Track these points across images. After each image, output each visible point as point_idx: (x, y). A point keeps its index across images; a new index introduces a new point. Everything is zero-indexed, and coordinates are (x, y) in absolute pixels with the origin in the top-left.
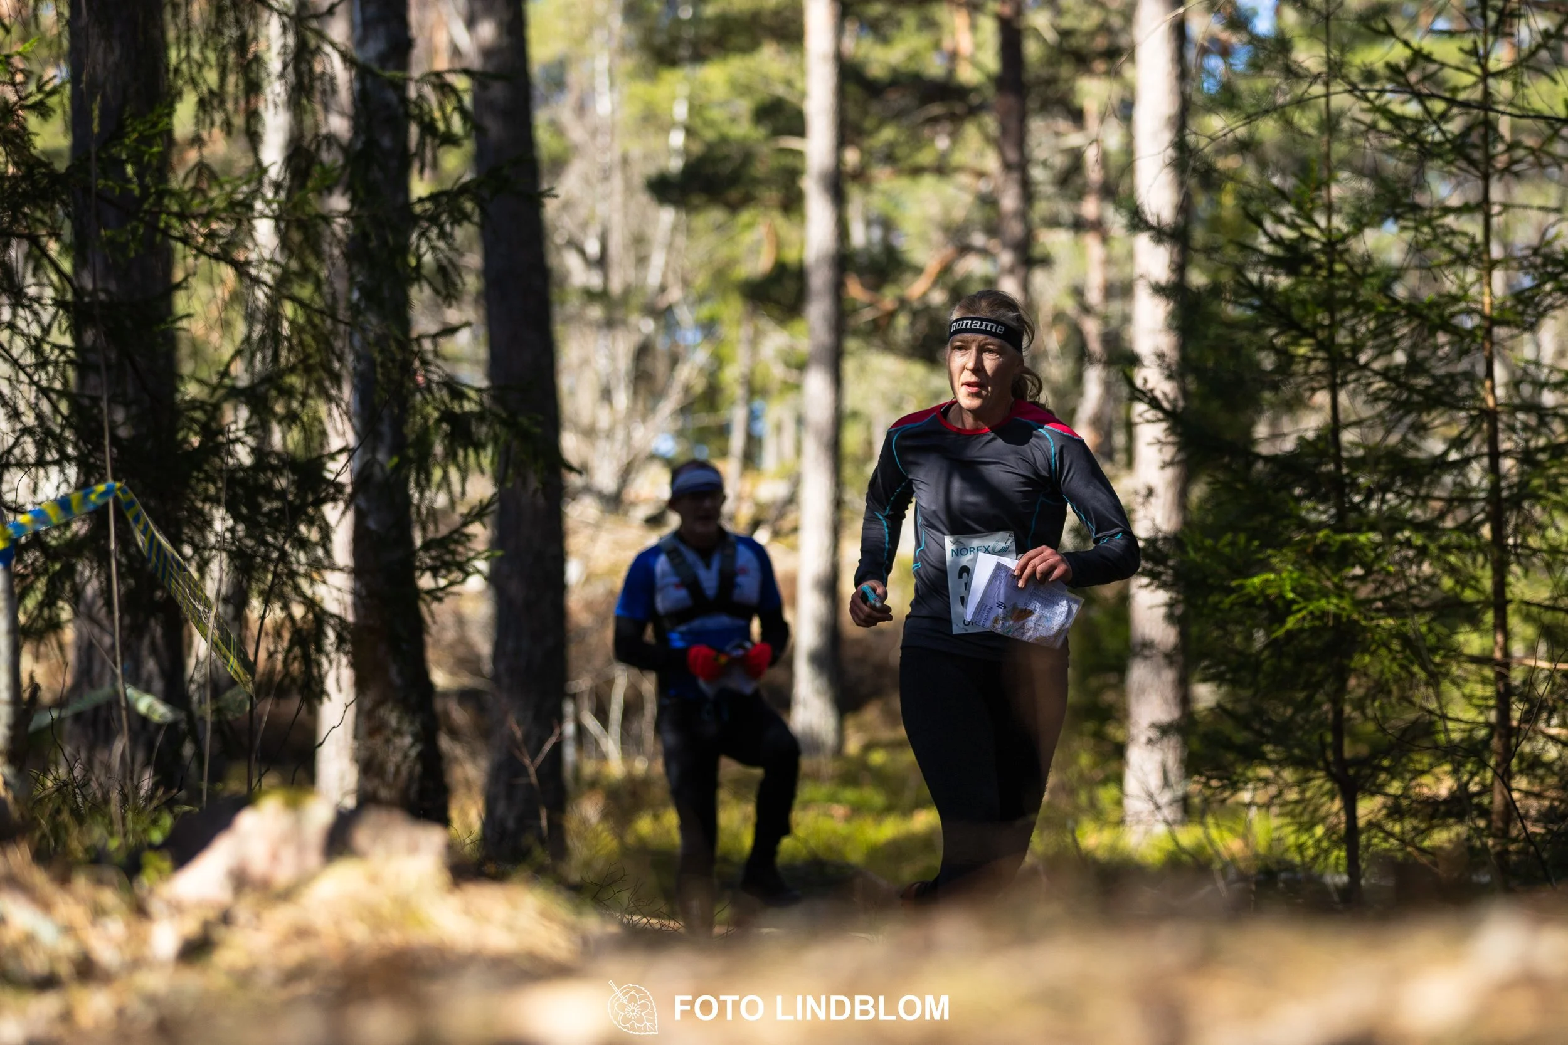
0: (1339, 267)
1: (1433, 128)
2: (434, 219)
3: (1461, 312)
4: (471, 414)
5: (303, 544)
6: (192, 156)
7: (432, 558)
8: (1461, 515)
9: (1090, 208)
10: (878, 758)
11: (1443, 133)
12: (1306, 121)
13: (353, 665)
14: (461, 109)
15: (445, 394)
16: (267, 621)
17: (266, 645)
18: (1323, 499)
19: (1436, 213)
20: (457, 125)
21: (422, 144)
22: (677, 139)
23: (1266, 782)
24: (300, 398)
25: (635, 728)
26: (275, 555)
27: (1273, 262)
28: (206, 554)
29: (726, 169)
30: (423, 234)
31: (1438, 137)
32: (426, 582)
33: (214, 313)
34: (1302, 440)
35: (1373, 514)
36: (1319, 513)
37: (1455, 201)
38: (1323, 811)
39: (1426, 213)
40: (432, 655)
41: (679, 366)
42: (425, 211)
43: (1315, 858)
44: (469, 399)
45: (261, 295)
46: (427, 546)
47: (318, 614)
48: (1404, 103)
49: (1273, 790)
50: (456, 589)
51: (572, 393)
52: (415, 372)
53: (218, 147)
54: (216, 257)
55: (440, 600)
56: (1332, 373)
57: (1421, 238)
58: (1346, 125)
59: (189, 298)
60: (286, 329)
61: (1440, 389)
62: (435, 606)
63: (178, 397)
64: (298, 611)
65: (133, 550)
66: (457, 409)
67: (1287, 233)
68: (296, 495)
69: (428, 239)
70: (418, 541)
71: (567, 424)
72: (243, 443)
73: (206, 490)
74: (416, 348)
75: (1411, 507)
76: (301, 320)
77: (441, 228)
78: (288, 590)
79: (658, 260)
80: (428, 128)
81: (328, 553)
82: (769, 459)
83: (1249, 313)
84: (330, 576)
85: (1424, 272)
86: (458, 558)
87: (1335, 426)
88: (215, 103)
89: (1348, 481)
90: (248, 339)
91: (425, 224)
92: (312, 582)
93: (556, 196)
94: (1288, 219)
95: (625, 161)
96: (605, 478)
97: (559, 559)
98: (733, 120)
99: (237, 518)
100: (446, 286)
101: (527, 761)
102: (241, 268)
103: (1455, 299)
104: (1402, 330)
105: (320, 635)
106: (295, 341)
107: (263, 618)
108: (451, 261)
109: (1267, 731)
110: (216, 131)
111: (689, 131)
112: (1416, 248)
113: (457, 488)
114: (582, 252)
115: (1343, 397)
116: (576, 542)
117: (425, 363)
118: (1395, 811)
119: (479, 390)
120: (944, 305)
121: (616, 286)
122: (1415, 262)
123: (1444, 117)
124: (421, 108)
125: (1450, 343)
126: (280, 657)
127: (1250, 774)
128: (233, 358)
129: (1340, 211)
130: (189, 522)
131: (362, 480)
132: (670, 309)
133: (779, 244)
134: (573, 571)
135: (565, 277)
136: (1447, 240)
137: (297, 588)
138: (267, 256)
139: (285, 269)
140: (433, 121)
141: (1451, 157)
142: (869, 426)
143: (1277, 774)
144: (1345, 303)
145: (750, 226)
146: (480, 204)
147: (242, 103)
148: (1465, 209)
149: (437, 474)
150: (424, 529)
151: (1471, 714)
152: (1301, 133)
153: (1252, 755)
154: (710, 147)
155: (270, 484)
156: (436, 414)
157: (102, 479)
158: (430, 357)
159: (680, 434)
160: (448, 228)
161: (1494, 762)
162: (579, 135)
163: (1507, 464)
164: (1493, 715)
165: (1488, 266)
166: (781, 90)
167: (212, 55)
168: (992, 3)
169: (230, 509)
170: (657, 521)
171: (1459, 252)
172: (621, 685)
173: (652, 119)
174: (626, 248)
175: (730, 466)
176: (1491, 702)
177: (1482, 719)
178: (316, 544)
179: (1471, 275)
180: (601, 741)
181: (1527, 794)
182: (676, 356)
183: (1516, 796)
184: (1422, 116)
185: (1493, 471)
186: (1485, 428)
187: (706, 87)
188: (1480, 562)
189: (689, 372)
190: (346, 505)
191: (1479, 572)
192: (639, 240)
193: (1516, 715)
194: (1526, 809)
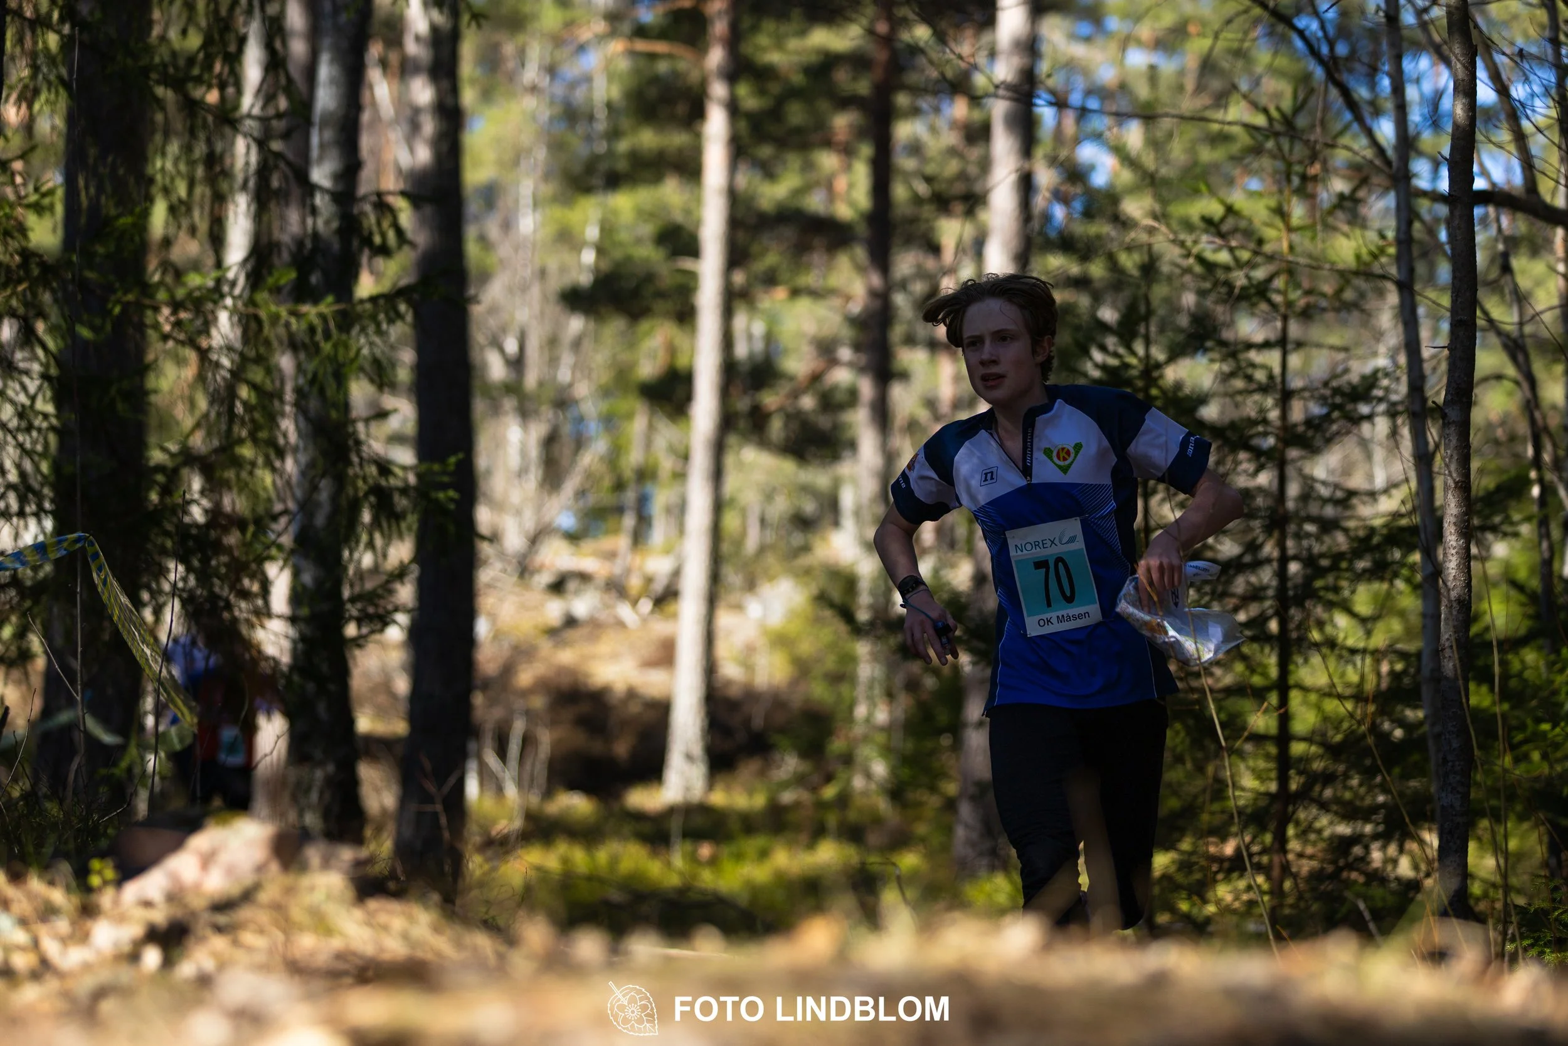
0: (1154, 392)
1: (1241, 274)
2: (372, 318)
3: (1259, 434)
4: (397, 488)
5: (245, 595)
7: (359, 611)
8: (1254, 610)
10: (738, 802)
11: (1250, 278)
12: (1129, 262)
15: (373, 470)
19: (1240, 347)
22: (589, 257)
24: (249, 467)
26: (222, 604)
28: (161, 600)
29: (630, 284)
30: (363, 330)
31: (1245, 282)
32: (351, 630)
33: (182, 388)
37: (1259, 337)
39: (1232, 348)
41: (582, 452)
42: (366, 310)
44: (395, 475)
46: (353, 600)
47: (255, 655)
48: (1217, 250)
50: (377, 637)
51: (489, 472)
52: (350, 450)
54: (182, 343)
55: (363, 646)
57: (1226, 369)
58: (1165, 268)
59: (157, 377)
60: (239, 408)
62: (357, 653)
63: (144, 461)
66: (383, 483)
67: (1113, 362)
68: (242, 552)
69: (367, 335)
70: (347, 595)
71: (482, 499)
72: (199, 504)
73: (163, 544)
74: (351, 428)
76: (253, 400)
77: (378, 325)
79: (567, 359)
80: (367, 240)
81: (267, 603)
82: (658, 534)
84: (269, 622)
85: (1228, 400)
86: (381, 611)
88: (183, 209)
90: (206, 416)
91: (366, 322)
92: (252, 626)
93: (481, 302)
94: (1111, 348)
95: (542, 273)
96: (513, 543)
97: (469, 615)
98: (637, 242)
99: (189, 569)
100: (380, 376)
101: (435, 792)
102: (204, 354)
103: (1253, 423)
106: (247, 419)
108: (385, 355)
110: (183, 234)
111: (600, 250)
112: (1222, 378)
113: (380, 551)
114: (502, 350)
116: (487, 602)
117: (358, 443)
118: (1185, 866)
119: (404, 468)
120: (814, 411)
121: (531, 380)
122: (1221, 389)
123: (1251, 265)
124: (362, 224)
125: (1249, 459)
128: (193, 430)
129: (1157, 343)
130: (149, 571)
131: (301, 541)
132: (577, 401)
133: (671, 351)
134: (482, 628)
135: (485, 371)
136: (1250, 371)
138: (228, 343)
139: (242, 356)
140: (371, 235)
141: (1255, 300)
142: (744, 513)
145: (648, 333)
146: (410, 303)
147: (208, 210)
148: (1266, 345)
149: (364, 538)
150: (352, 586)
151: (1252, 783)
152: (1124, 273)
154: (618, 265)
155: (220, 541)
156: (365, 488)
157: (74, 530)
158: (362, 436)
159: (579, 512)
160: (384, 326)
161: (1272, 826)
162: (504, 250)
163: (1294, 567)
164: (1273, 787)
165: (1286, 397)
166: (678, 217)
167: (183, 167)
168: (866, 150)
169: (183, 559)
170: (558, 587)
171: (1259, 383)
172: (519, 727)
173: (566, 238)
174: (541, 347)
175: (622, 542)
176: (1273, 774)
177: (1262, 789)
178: (256, 595)
179: (1269, 402)
180: (500, 775)
181: (1301, 855)
182: (580, 443)
183: (1291, 857)
184: (1232, 263)
185: (1282, 573)
186: (1276, 534)
187: (615, 212)
188: (1267, 650)
189: (592, 457)
190: (286, 561)
191: (1266, 661)
192: (552, 342)
193: (1293, 786)
194: (1300, 867)
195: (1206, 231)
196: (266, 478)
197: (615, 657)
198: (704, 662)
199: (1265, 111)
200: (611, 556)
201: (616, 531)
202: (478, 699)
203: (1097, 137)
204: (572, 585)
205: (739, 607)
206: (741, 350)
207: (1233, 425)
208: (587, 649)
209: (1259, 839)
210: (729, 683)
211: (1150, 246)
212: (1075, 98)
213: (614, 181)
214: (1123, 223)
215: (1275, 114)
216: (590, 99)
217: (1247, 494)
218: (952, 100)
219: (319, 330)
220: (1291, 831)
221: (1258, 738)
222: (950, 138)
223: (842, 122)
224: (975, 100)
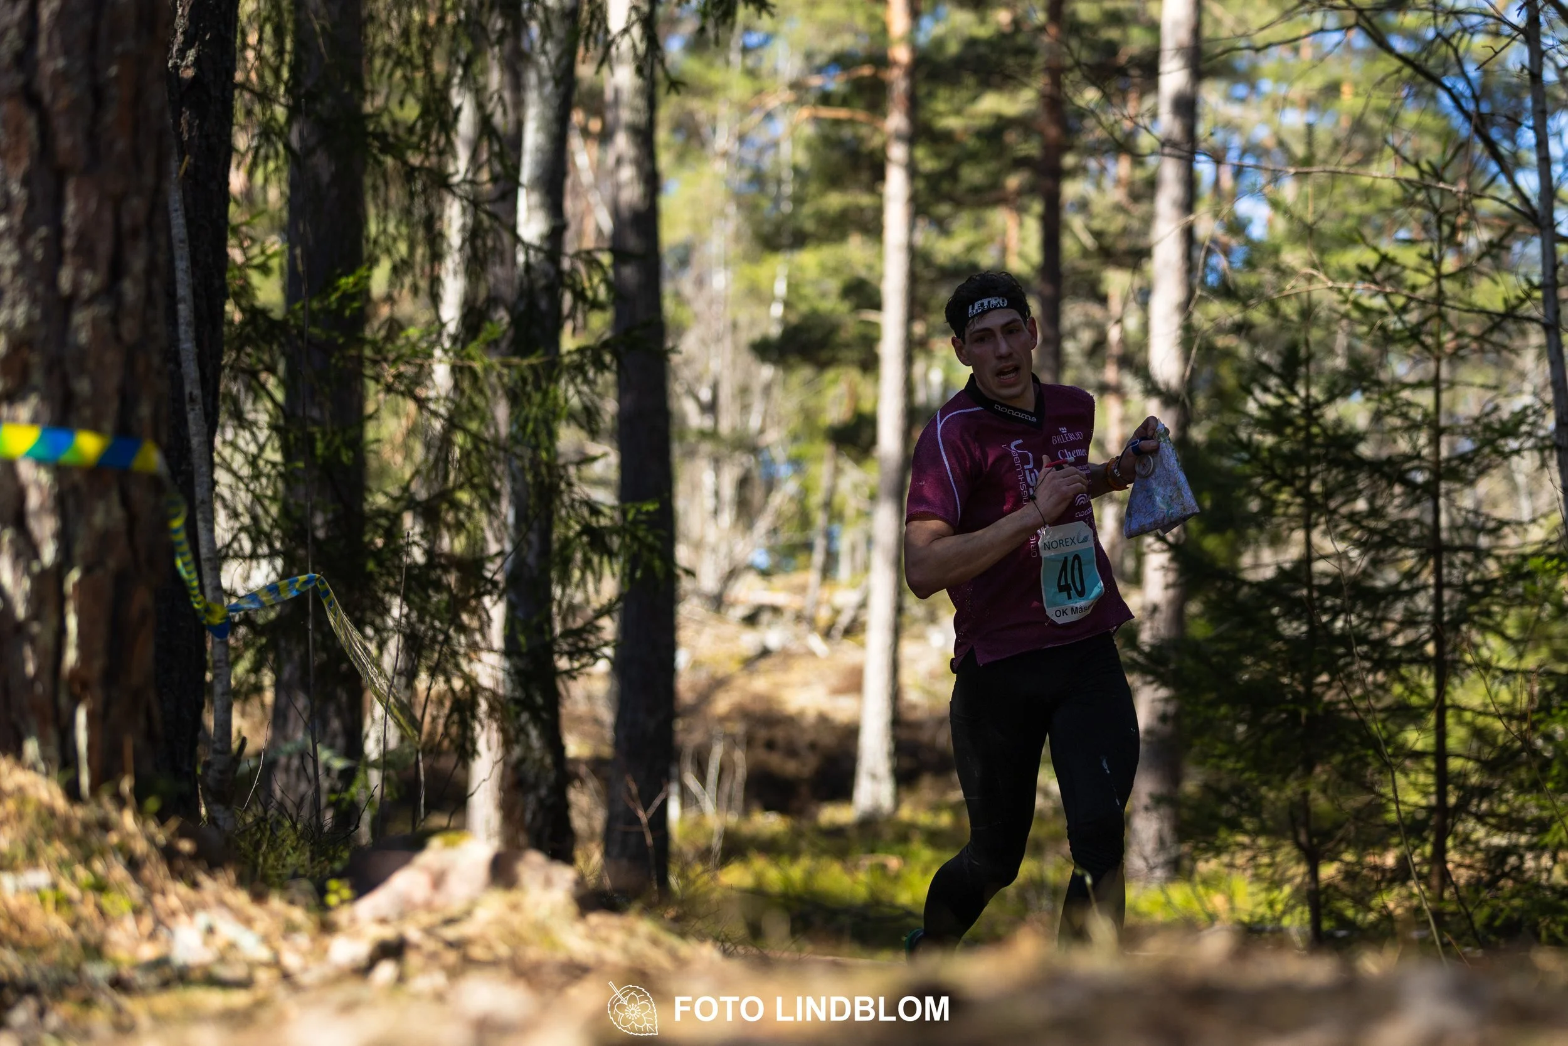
0: (1315, 430)
1: (1395, 318)
2: (579, 368)
3: (1414, 469)
4: (605, 528)
5: (462, 629)
6: (385, 311)
7: (568, 645)
8: (1410, 634)
9: (1111, 374)
10: (924, 818)
11: (1404, 322)
12: (1290, 309)
13: (502, 730)
14: (605, 280)
15: (585, 512)
16: (433, 692)
17: (431, 710)
18: (1298, 618)
19: (1395, 388)
20: (602, 293)
21: (574, 308)
22: (777, 310)
23: (1244, 847)
24: (466, 510)
25: (726, 787)
26: (441, 638)
27: (1261, 424)
28: (385, 635)
29: (817, 334)
30: (572, 380)
31: (1399, 326)
32: (563, 663)
33: (399, 438)
34: (1280, 569)
35: (1338, 632)
36: (1293, 628)
37: (1411, 378)
38: (1290, 873)
39: (1388, 388)
40: (565, 722)
41: (773, 492)
42: (573, 361)
43: (1284, 913)
44: (605, 515)
45: (437, 425)
46: (567, 633)
47: (474, 688)
48: (1374, 295)
49: (1249, 853)
50: (588, 670)
51: (686, 513)
52: (561, 492)
53: (407, 307)
54: (403, 394)
55: (574, 678)
56: (1307, 517)
57: (1383, 408)
58: (1323, 314)
59: (379, 426)
60: (456, 453)
61: (1395, 531)
62: (570, 683)
63: (367, 507)
64: (457, 684)
65: (326, 629)
66: (593, 521)
67: (1271, 400)
68: (461, 590)
69: (575, 385)
70: (558, 629)
71: (681, 538)
72: (418, 546)
73: (387, 583)
74: (562, 472)
75: (1369, 627)
76: (469, 446)
77: (585, 375)
78: (450, 667)
79: (758, 406)
80: (579, 295)
81: (484, 636)
82: (844, 570)
83: (1240, 466)
84: (487, 657)
85: (1383, 436)
86: (590, 646)
87: (1307, 559)
88: (406, 269)
89: (1317, 604)
90: (425, 461)
91: (573, 373)
92: (470, 661)
93: (680, 353)
94: (1274, 389)
95: (735, 326)
96: (709, 581)
97: (670, 647)
98: (824, 295)
99: (411, 606)
100: (591, 425)
101: (641, 813)
102: (421, 403)
103: (1408, 458)
104: (1363, 482)
105: (474, 705)
106: (464, 464)
107: (429, 689)
108: (592, 402)
109: (1245, 805)
110: (406, 291)
111: (788, 305)
112: (1378, 417)
113: (591, 587)
114: (697, 399)
115: (1316, 536)
116: (685, 635)
117: (570, 485)
118: (1350, 875)
119: (612, 508)
121: (725, 426)
122: (1375, 427)
123: (1404, 309)
124: (574, 280)
125: (1404, 494)
126: (441, 721)
127: (1231, 840)
128: (413, 477)
129: (1316, 384)
130: (373, 608)
131: (513, 579)
132: (768, 447)
133: (855, 397)
134: (683, 659)
135: (683, 418)
136: (1405, 409)
137: (457, 666)
138: (443, 393)
139: (457, 406)
140: (583, 289)
141: (1409, 342)
143: (1253, 841)
144: (1317, 459)
145: (834, 382)
146: (616, 355)
147: (427, 269)
148: (1419, 385)
149: (577, 574)
150: (564, 620)
151: (1414, 798)
152: (1285, 319)
153: (1234, 826)
154: (805, 318)
155: (439, 579)
156: (578, 528)
157: (304, 571)
158: (574, 479)
159: (771, 550)
160: (591, 374)
161: (1432, 839)
162: (699, 305)
163: (1447, 594)
164: (1433, 800)
165: (1437, 433)
166: (863, 273)
167: (404, 230)
168: (1037, 207)
169: (405, 599)
170: (751, 620)
171: (1414, 420)
172: (718, 752)
173: (757, 294)
174: (733, 397)
175: (812, 577)
176: (1432, 789)
177: (1423, 802)
178: (473, 630)
179: (1423, 439)
180: (700, 797)
181: (1459, 865)
182: (771, 485)
183: (1450, 866)
184: (1386, 308)
185: (1438, 601)
186: (1431, 563)
187: (801, 268)
188: (1425, 673)
189: (781, 499)
190: (500, 597)
191: (1424, 682)
192: (744, 391)
193: (1452, 800)
194: (1458, 878)
195: (1363, 280)
196: (482, 518)
197: (806, 684)
198: (889, 689)
199: (1417, 165)
200: (802, 589)
201: (807, 567)
202: (679, 725)
203: (1254, 192)
204: (765, 617)
205: (921, 637)
206: (921, 397)
207: (1390, 461)
208: (779, 677)
209: (1418, 851)
210: (914, 707)
211: (1309, 293)
212: (1233, 156)
213: (799, 240)
214: (1283, 272)
215: (1425, 167)
216: (777, 164)
217: (1403, 526)
218: (1117, 160)
219: (530, 379)
220: (1450, 842)
221: (1418, 756)
222: (1117, 195)
223: (1013, 182)
224: (1138, 159)
